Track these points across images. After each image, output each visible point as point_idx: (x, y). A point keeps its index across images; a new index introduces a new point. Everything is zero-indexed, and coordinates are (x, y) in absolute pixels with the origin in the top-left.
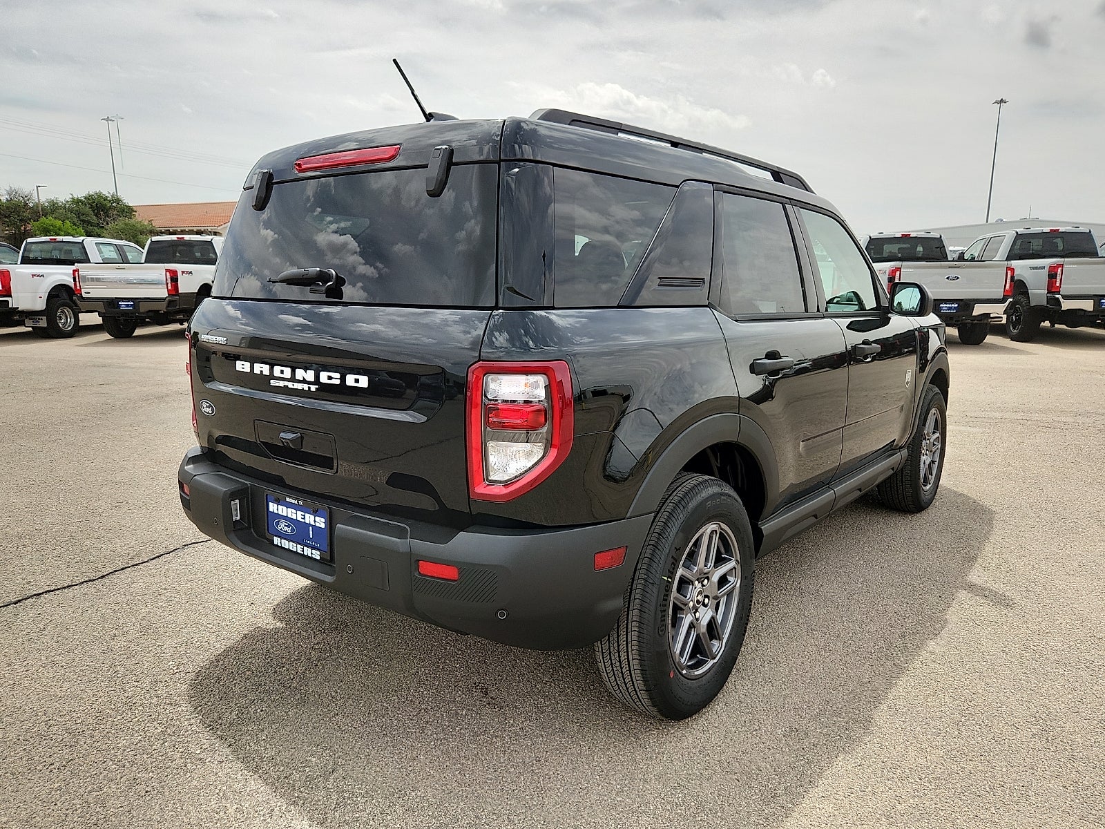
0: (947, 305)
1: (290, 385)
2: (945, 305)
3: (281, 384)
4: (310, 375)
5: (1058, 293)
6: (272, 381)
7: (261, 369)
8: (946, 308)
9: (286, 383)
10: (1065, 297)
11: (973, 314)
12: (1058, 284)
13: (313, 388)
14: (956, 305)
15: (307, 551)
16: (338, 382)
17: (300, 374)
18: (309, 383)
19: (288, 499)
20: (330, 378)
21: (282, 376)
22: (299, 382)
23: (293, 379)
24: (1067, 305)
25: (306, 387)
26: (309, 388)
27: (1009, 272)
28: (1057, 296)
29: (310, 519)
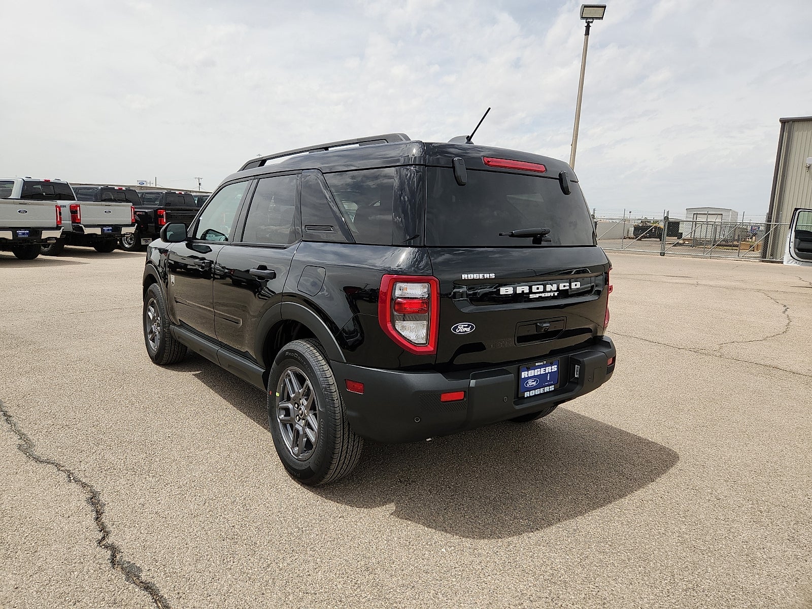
0: (22, 232)
1: (543, 295)
2: (20, 232)
3: (537, 296)
4: (554, 287)
5: (80, 223)
6: (530, 295)
7: (523, 290)
8: (21, 234)
9: (540, 295)
10: (86, 226)
11: (42, 238)
12: (79, 217)
13: (556, 294)
14: (28, 232)
15: (547, 389)
16: (568, 288)
17: (549, 287)
18: (555, 291)
19: (537, 364)
20: (564, 286)
21: (538, 291)
22: (550, 292)
23: (545, 291)
24: (87, 231)
25: (552, 294)
26: (554, 294)
27: (58, 209)
28: (81, 225)
29: (548, 369)
